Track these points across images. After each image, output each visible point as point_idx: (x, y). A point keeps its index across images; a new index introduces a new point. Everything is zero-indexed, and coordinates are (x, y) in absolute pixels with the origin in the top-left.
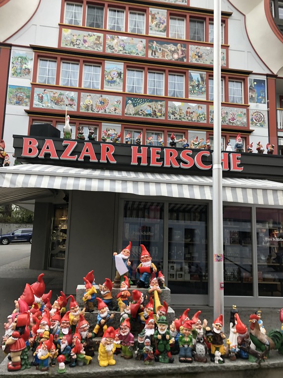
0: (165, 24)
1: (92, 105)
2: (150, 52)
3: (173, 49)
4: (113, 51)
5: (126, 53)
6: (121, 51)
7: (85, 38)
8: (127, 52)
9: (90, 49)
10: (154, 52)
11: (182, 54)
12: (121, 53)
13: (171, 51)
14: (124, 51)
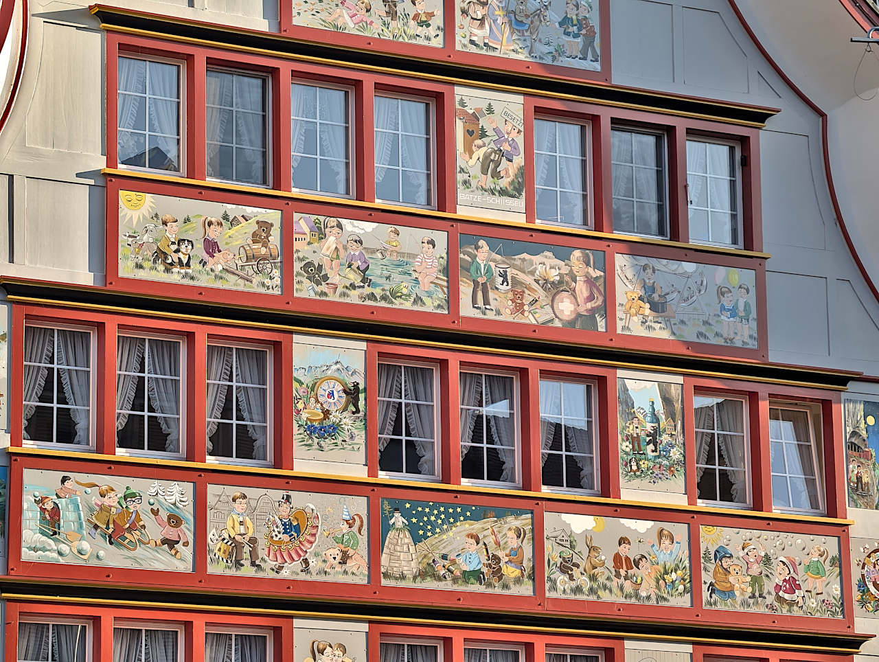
0: (519, 160)
1: (253, 541)
2: (465, 290)
3: (554, 275)
4: (323, 287)
5: (372, 297)
6: (353, 286)
7: (213, 233)
8: (378, 292)
9: (232, 283)
10: (483, 290)
11: (591, 298)
12: (354, 297)
13: (546, 284)
14: (367, 290)
